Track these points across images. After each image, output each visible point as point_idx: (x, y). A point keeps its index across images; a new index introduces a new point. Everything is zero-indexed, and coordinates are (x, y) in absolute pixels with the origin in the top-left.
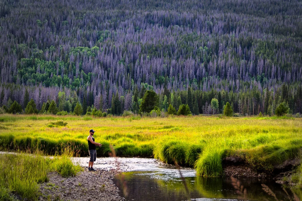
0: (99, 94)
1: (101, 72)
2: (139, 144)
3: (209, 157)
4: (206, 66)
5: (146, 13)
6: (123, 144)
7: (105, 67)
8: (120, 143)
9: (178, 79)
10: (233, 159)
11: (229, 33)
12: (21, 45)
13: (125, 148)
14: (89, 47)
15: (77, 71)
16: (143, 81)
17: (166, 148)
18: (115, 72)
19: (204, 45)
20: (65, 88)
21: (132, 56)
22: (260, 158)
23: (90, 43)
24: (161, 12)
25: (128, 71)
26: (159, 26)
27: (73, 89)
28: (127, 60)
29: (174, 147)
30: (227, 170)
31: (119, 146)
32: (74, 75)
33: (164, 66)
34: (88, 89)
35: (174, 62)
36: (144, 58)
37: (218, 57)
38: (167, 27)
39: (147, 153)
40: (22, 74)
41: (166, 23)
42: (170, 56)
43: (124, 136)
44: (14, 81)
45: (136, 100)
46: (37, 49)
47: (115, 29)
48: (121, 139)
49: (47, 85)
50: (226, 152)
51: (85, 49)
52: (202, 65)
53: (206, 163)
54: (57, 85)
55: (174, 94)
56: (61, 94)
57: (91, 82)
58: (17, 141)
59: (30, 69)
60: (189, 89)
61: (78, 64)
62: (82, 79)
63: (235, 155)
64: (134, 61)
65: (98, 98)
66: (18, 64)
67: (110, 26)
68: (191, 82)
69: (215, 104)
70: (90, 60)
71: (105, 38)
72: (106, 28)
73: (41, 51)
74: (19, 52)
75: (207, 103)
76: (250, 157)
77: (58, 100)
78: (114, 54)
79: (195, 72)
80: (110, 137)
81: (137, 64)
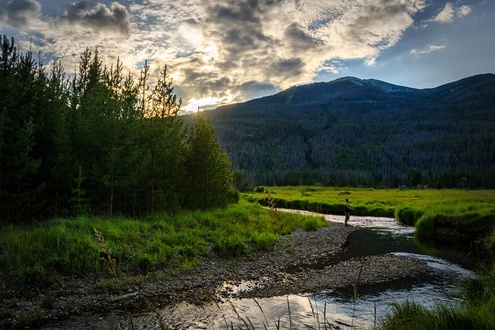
0: (386, 174)
1: (387, 160)
2: (387, 208)
3: (425, 220)
4: (458, 156)
5: (416, 123)
6: (376, 207)
7: (390, 158)
8: (374, 207)
9: (439, 165)
10: (443, 222)
11: (475, 134)
12: (338, 146)
13: (377, 210)
14: (380, 145)
15: (372, 160)
16: (415, 166)
17: (401, 211)
18: (396, 161)
19: (457, 142)
20: (364, 171)
21: (407, 150)
22: (462, 223)
23: (380, 143)
24: (426, 122)
25: (405, 160)
26: (425, 131)
27: (369, 171)
28: (404, 152)
29: (406, 211)
30: (438, 230)
31: (372, 209)
32: (371, 163)
33: (429, 156)
34: (379, 171)
35: (435, 153)
36: (415, 152)
37: (466, 150)
38: (431, 131)
39: (390, 214)
40: (338, 163)
41: (430, 129)
42: (433, 149)
43: (379, 202)
44: (333, 167)
45: (409, 178)
46: (348, 148)
47: (396, 134)
48: (375, 204)
49: (353, 169)
50: (438, 216)
51: (377, 147)
52: (455, 155)
53: (422, 224)
54: (359, 169)
55: (435, 174)
56: (361, 174)
57: (381, 167)
58: (310, 204)
59: (342, 159)
60: (446, 171)
61: (373, 156)
62: (375, 165)
63: (444, 218)
64: (408, 154)
65: (384, 177)
66: (335, 157)
67: (393, 132)
68: (447, 166)
69: (464, 181)
70: (380, 153)
71: (390, 140)
72: (390, 134)
73: (350, 149)
74: (336, 149)
75: (458, 181)
76: (455, 221)
77: (359, 178)
78: (395, 149)
79: (450, 160)
80: (369, 202)
81: (410, 155)
